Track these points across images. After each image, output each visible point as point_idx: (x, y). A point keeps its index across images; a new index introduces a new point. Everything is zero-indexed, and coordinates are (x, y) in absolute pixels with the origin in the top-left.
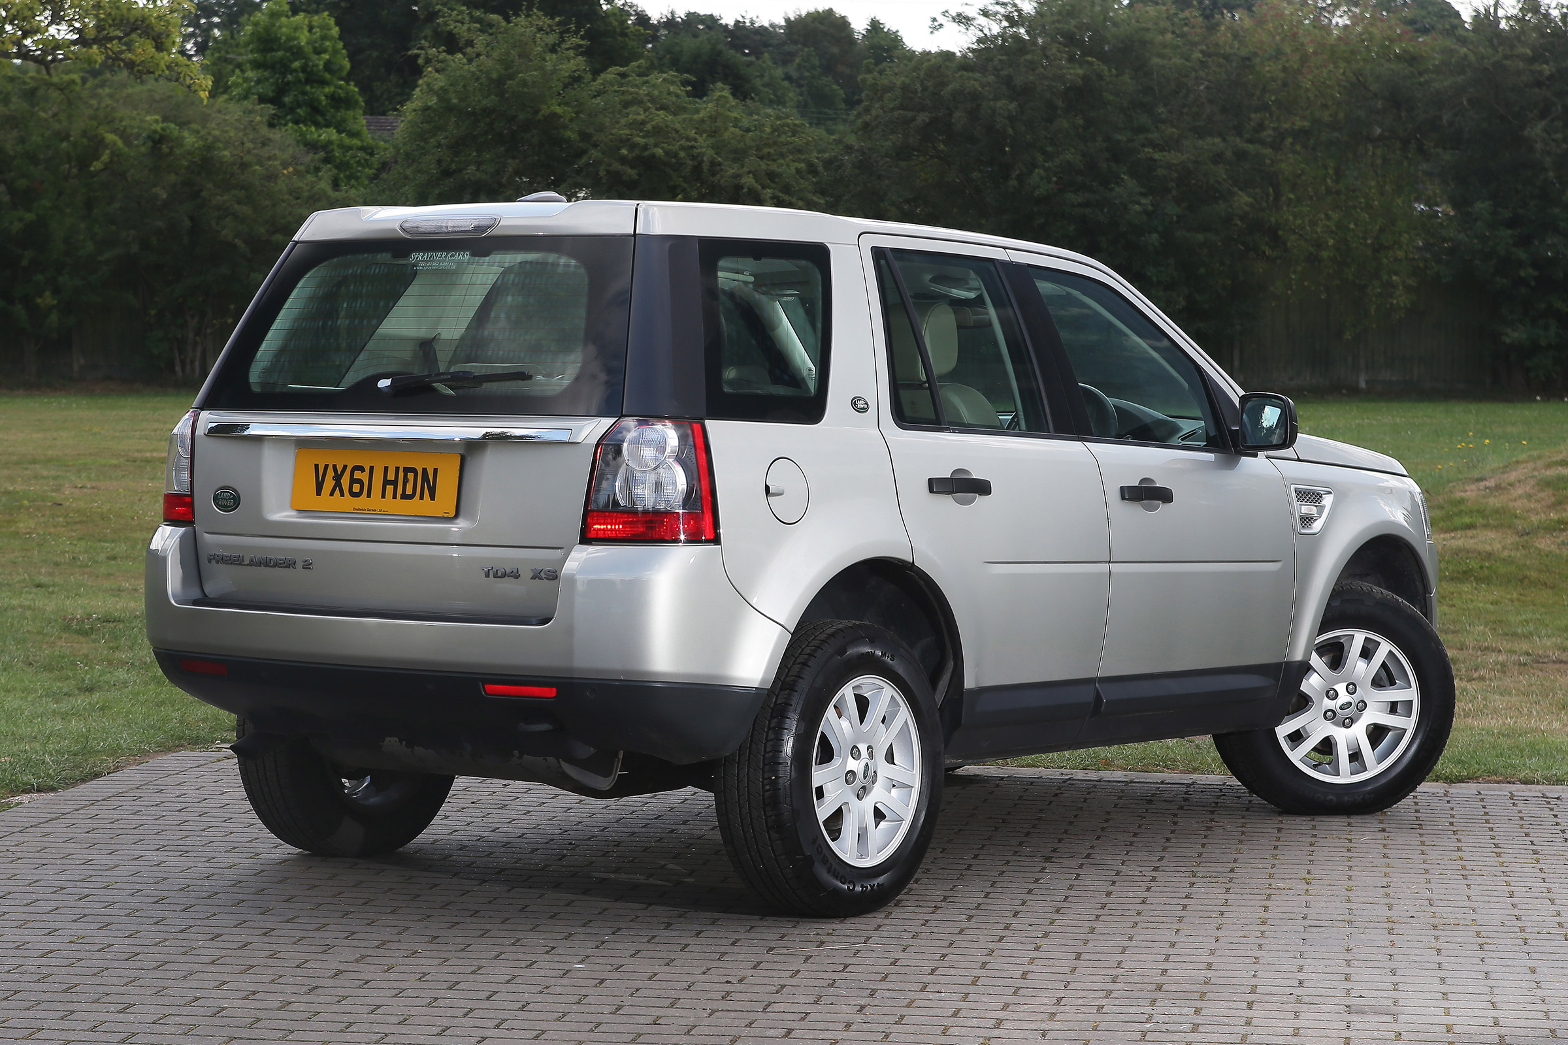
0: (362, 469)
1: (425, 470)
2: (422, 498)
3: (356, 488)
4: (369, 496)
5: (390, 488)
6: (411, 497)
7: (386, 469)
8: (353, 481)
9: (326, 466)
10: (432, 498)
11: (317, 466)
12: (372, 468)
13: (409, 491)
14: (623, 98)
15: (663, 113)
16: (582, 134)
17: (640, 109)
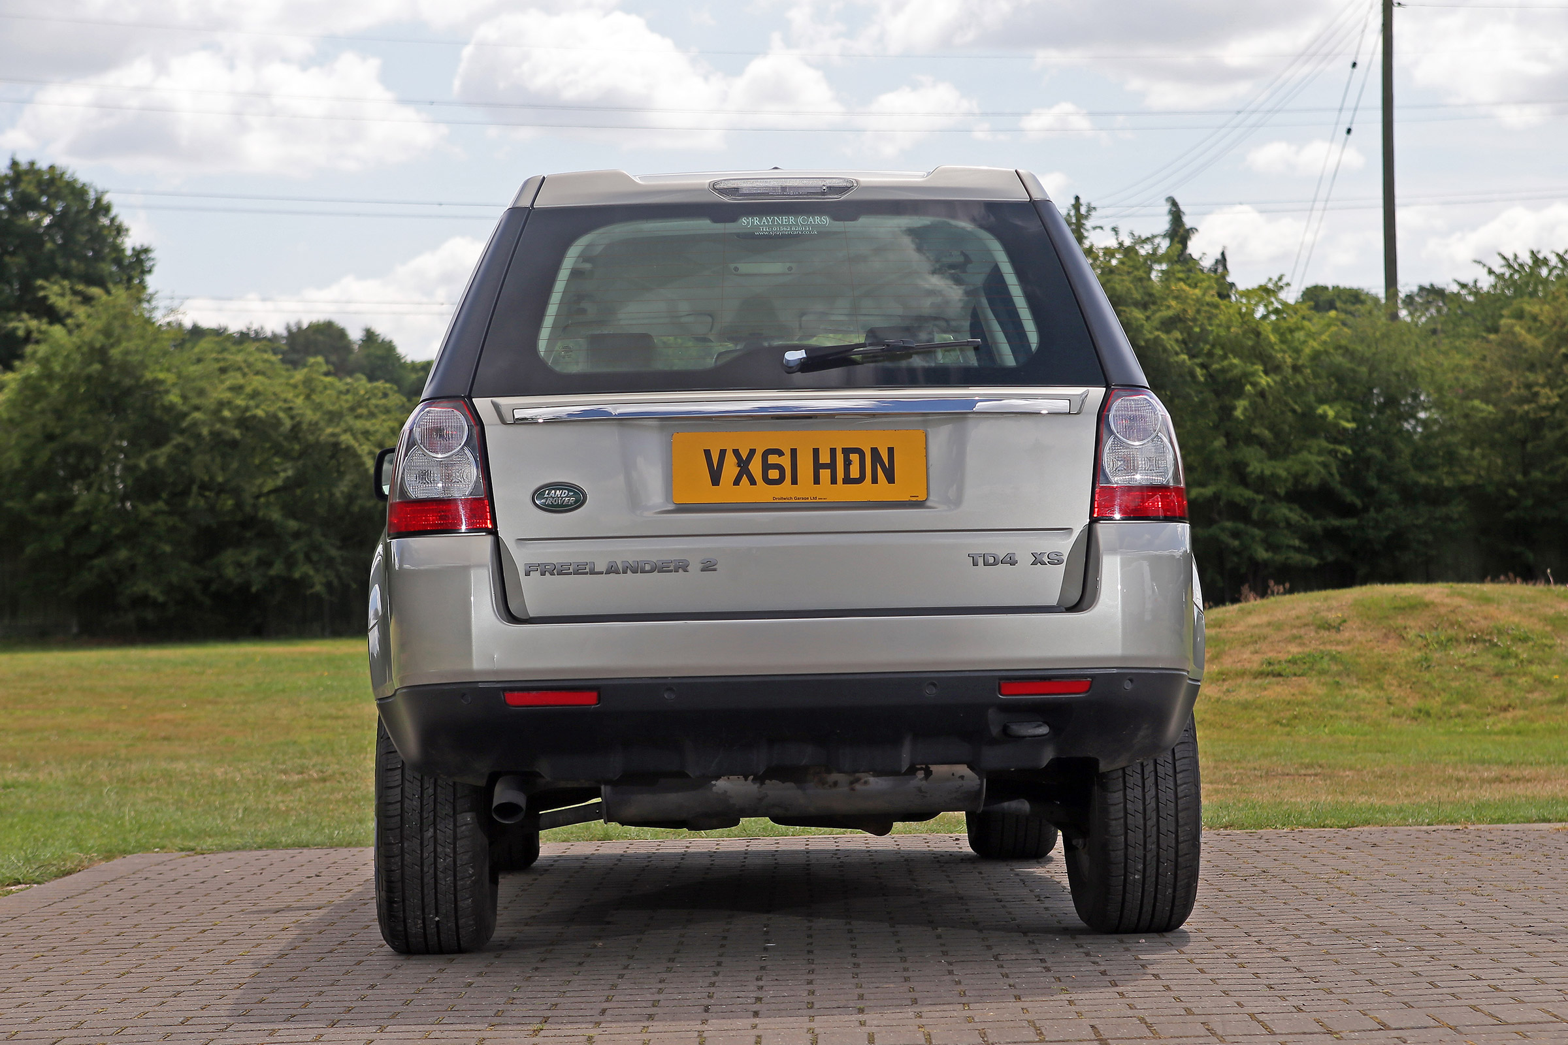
0: (780, 453)
1: (875, 451)
2: (875, 480)
3: (774, 474)
4: (794, 481)
5: (825, 474)
6: (861, 479)
7: (816, 452)
8: (766, 467)
9: (723, 453)
10: (891, 479)
11: (707, 453)
12: (794, 452)
13: (855, 473)
14: (222, 364)
15: (260, 378)
16: (184, 398)
17: (239, 375)
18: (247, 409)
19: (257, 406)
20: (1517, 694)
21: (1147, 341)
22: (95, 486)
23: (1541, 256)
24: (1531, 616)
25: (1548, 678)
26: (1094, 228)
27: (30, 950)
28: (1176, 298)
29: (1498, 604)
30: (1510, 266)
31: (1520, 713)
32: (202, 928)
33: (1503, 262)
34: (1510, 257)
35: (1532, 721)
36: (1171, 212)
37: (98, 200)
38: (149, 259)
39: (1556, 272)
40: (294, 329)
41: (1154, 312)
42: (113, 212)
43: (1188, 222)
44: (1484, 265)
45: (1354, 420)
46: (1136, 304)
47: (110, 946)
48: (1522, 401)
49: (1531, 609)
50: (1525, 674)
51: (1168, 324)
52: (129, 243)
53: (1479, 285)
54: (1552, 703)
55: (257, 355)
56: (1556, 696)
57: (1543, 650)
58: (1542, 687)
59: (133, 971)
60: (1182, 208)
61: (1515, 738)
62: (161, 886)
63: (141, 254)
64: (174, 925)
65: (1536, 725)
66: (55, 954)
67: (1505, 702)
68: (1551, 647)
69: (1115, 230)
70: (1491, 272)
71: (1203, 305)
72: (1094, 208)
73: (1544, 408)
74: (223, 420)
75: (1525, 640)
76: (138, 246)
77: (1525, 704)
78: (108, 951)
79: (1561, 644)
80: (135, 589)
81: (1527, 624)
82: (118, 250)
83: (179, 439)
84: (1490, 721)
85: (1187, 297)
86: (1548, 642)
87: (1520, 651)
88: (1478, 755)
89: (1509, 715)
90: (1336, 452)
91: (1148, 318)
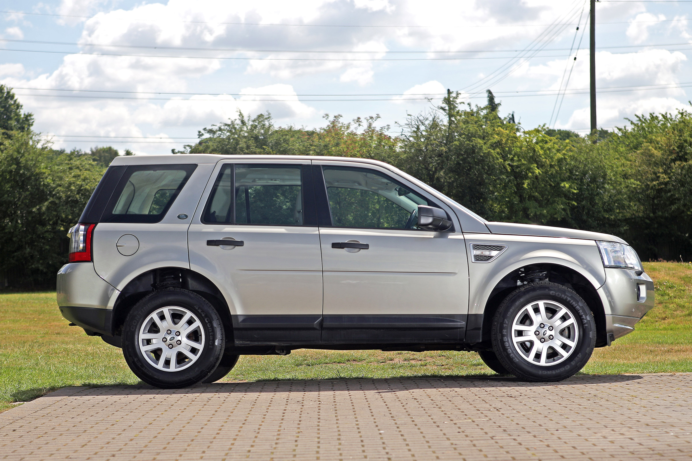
14: (70, 166)
15: (87, 172)
16: (54, 181)
17: (78, 171)
18: (81, 186)
19: (87, 185)
20: (669, 312)
21: (484, 153)
22: (15, 220)
23: (654, 115)
24: (674, 277)
25: (683, 304)
26: (460, 103)
27: (35, 434)
28: (498, 134)
29: (659, 271)
30: (640, 120)
31: (671, 320)
32: (112, 423)
33: (638, 119)
34: (641, 116)
35: (677, 324)
36: (488, 97)
37: (8, 93)
38: (31, 119)
39: (662, 122)
40: (94, 150)
41: (488, 140)
42: (15, 98)
43: (497, 101)
44: (629, 120)
45: (578, 189)
46: (480, 137)
47: (73, 432)
48: (653, 180)
49: (674, 274)
50: (672, 303)
51: (494, 146)
52: (23, 112)
53: (627, 128)
54: (686, 316)
55: (86, 162)
56: (687, 312)
57: (681, 292)
58: (681, 309)
59: (88, 444)
60: (494, 94)
61: (670, 332)
62: (84, 403)
63: (28, 117)
64: (98, 422)
65: (679, 326)
66: (47, 435)
67: (664, 316)
68: (683, 291)
69: (469, 104)
70: (632, 123)
71: (509, 137)
72: (460, 93)
73: (661, 183)
74: (71, 191)
75: (671, 287)
76: (26, 114)
77: (673, 316)
78: (72, 434)
79: (688, 289)
80: (33, 266)
81: (673, 280)
82: (18, 115)
83: (51, 199)
84: (657, 324)
85: (502, 134)
86: (682, 288)
87: (670, 292)
88: (656, 340)
89: (666, 321)
90: (569, 203)
91: (485, 143)
